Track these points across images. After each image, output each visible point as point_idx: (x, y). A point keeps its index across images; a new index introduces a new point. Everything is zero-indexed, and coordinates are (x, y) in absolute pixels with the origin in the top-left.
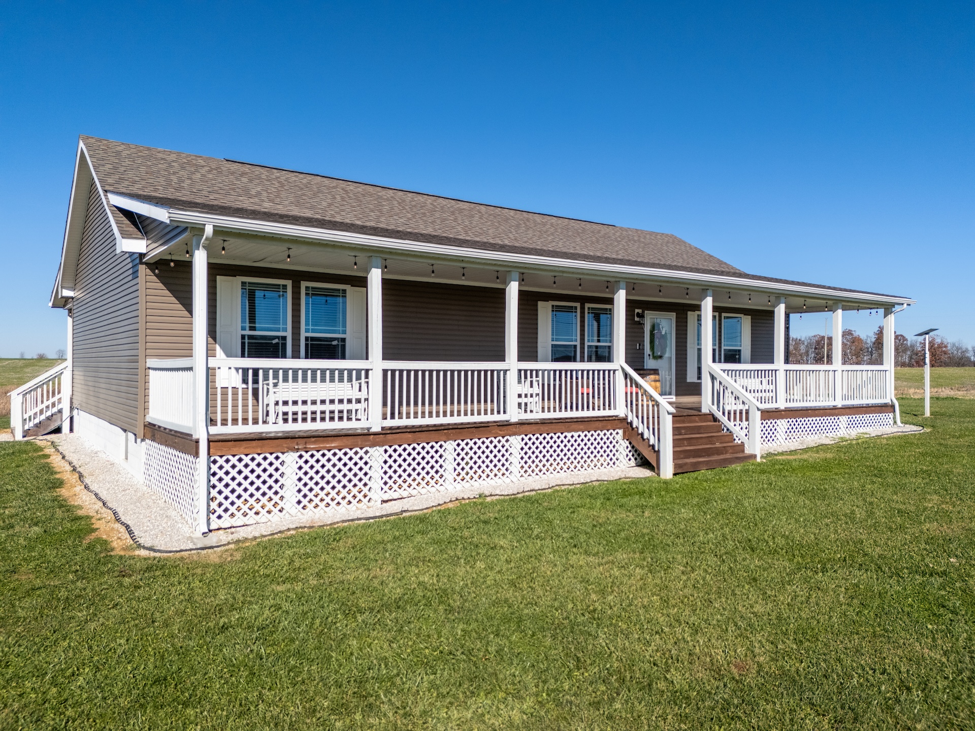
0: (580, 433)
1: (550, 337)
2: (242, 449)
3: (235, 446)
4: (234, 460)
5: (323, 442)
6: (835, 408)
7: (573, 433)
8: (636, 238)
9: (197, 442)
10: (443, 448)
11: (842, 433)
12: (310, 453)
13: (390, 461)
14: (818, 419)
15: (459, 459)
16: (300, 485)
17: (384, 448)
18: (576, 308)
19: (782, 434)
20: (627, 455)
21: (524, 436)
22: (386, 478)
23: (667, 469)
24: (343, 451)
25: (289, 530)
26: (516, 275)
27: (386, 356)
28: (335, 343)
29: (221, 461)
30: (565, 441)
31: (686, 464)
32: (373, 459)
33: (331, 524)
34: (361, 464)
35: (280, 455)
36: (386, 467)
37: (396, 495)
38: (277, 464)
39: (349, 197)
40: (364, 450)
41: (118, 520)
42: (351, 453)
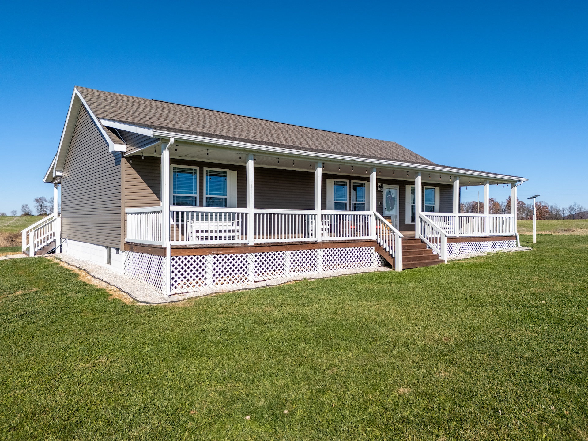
0: (353, 248)
1: (333, 198)
2: (187, 253)
3: (183, 252)
4: (183, 259)
5: (225, 250)
6: (485, 237)
7: (350, 248)
8: (376, 144)
9: (165, 249)
10: (284, 255)
11: (489, 251)
12: (219, 256)
13: (258, 261)
14: (476, 243)
15: (292, 261)
16: (215, 272)
17: (255, 254)
18: (346, 182)
19: (458, 251)
20: (377, 260)
21: (325, 249)
22: (256, 269)
23: (399, 267)
24: (235, 255)
25: (212, 293)
26: (320, 164)
27: (257, 206)
29: (176, 259)
30: (346, 252)
31: (409, 264)
32: (250, 260)
33: (233, 291)
34: (244, 262)
35: (205, 256)
36: (256, 264)
37: (261, 279)
38: (203, 261)
39: (221, 121)
40: (246, 255)
41: (121, 290)
42: (239, 256)
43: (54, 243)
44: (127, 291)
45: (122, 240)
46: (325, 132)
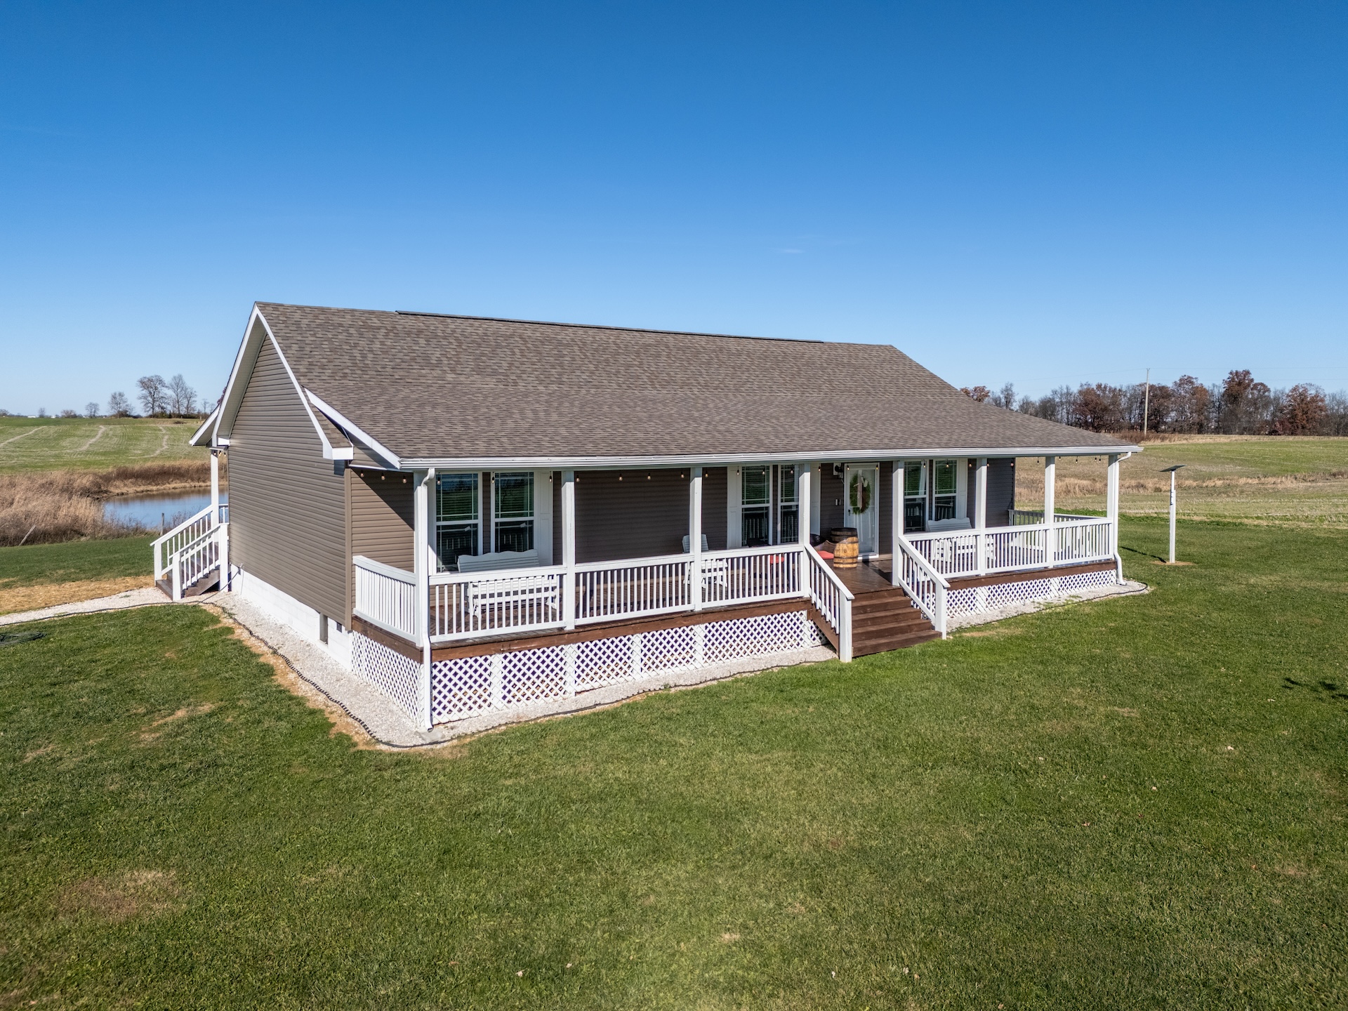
0: (764, 617)
1: (740, 500)
2: (457, 654)
3: (453, 652)
4: (450, 664)
5: (524, 643)
6: (1046, 570)
7: (756, 618)
8: (845, 360)
9: (422, 651)
10: (631, 641)
11: (1053, 596)
12: (513, 654)
13: (583, 657)
14: (1025, 583)
15: (645, 650)
16: (505, 682)
17: (577, 645)
18: (768, 467)
19: (982, 602)
20: (812, 635)
21: (707, 624)
22: (579, 672)
23: (847, 654)
24: (541, 650)
25: (500, 725)
26: (699, 474)
27: (579, 559)
28: (523, 526)
29: (440, 666)
30: (749, 626)
31: (866, 647)
32: (568, 655)
33: (535, 719)
34: (557, 660)
35: (488, 657)
36: (579, 662)
37: (588, 687)
38: (486, 665)
40: (560, 647)
41: (349, 714)
42: (548, 651)
43: (216, 572)
44: (360, 717)
45: (347, 609)
46: (741, 340)
